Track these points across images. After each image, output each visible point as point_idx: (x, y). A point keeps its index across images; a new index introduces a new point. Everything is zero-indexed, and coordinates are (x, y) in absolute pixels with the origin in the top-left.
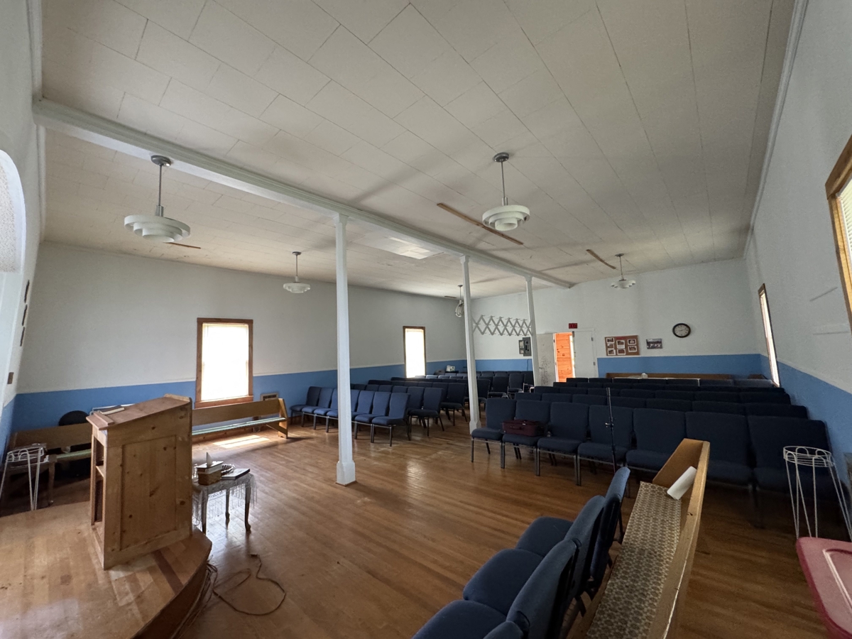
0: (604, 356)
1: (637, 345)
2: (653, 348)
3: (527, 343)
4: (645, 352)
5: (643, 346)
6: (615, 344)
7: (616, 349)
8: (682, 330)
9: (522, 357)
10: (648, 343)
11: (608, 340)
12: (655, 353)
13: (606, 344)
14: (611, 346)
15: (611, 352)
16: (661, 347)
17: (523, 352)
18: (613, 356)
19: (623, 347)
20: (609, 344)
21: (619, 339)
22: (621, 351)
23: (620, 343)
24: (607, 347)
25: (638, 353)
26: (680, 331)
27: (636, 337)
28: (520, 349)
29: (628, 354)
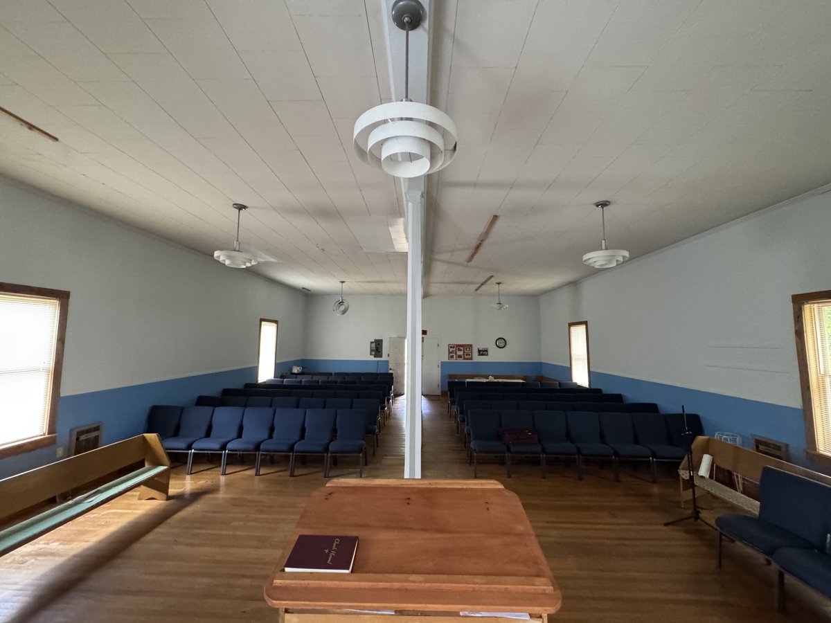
0: (446, 360)
1: (472, 352)
2: (482, 355)
3: (379, 344)
4: (477, 358)
5: (475, 352)
6: (456, 350)
7: (456, 354)
8: (502, 343)
9: (372, 358)
10: (479, 351)
11: (451, 346)
12: (483, 359)
13: (449, 350)
14: (452, 352)
15: (452, 357)
16: (487, 355)
17: (373, 353)
18: (453, 360)
19: (461, 353)
20: (451, 350)
21: (459, 347)
22: (460, 357)
23: (460, 350)
24: (450, 353)
25: (471, 359)
26: (501, 343)
27: (471, 346)
28: (371, 351)
29: (464, 359)
